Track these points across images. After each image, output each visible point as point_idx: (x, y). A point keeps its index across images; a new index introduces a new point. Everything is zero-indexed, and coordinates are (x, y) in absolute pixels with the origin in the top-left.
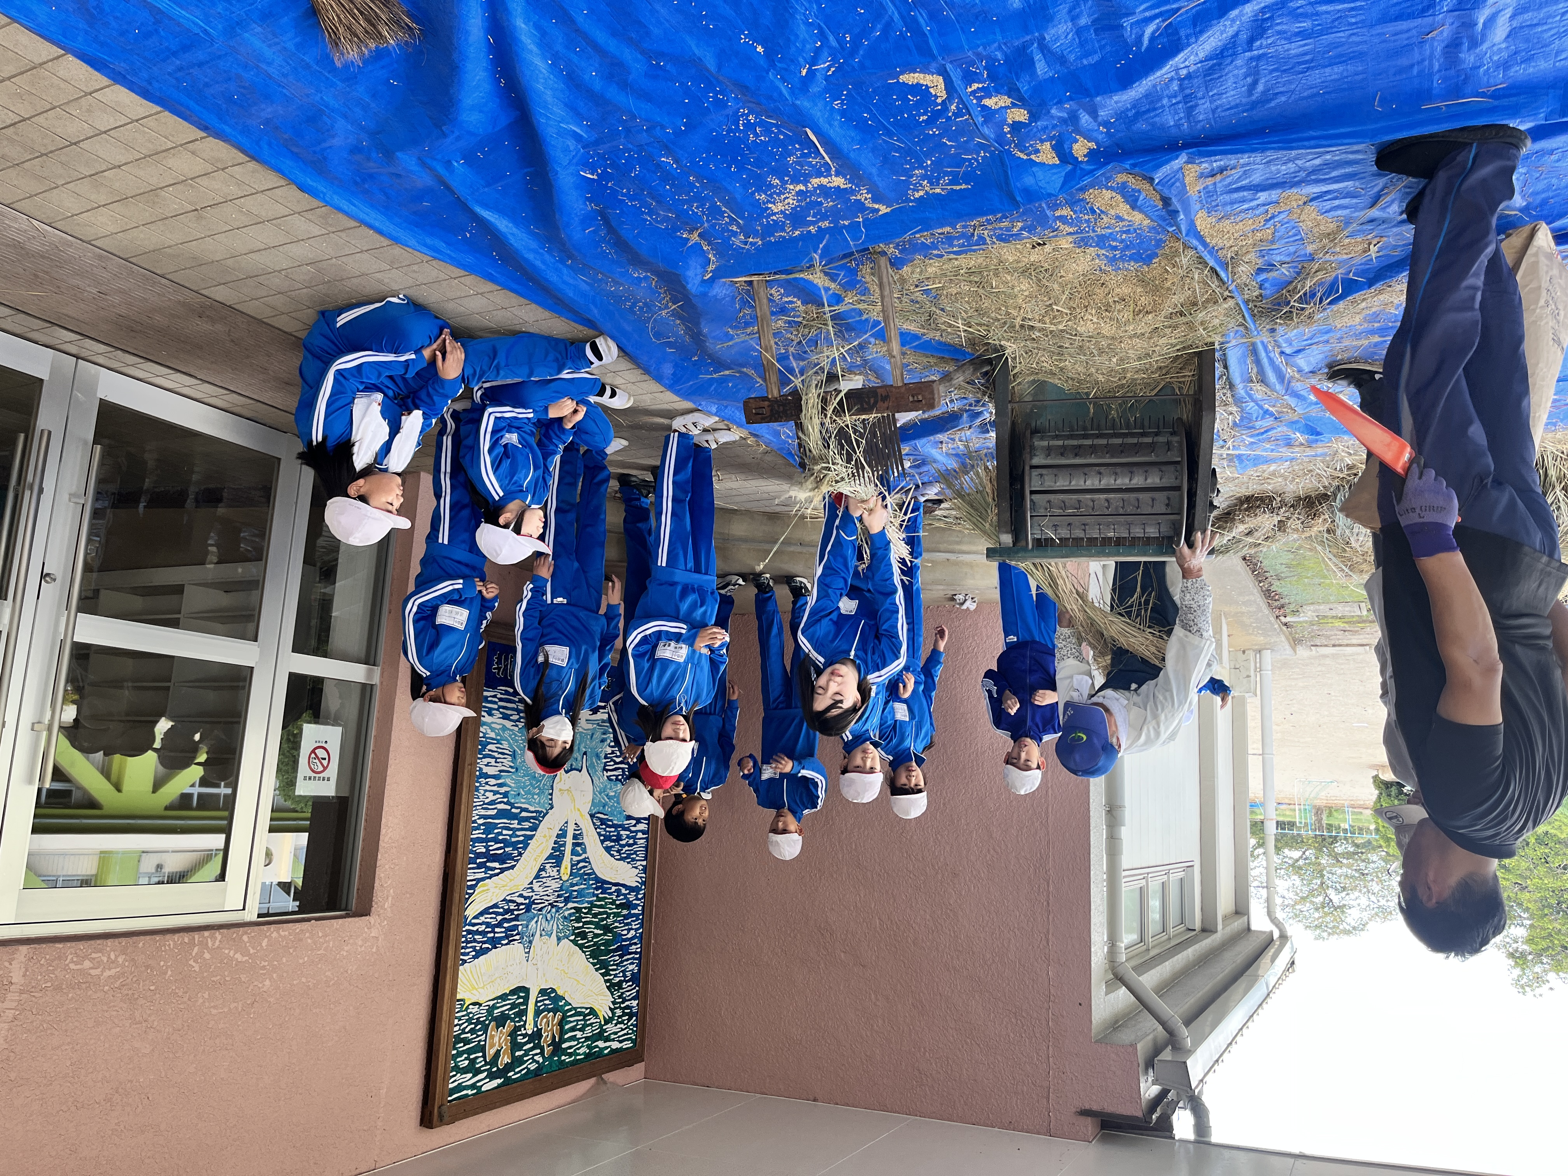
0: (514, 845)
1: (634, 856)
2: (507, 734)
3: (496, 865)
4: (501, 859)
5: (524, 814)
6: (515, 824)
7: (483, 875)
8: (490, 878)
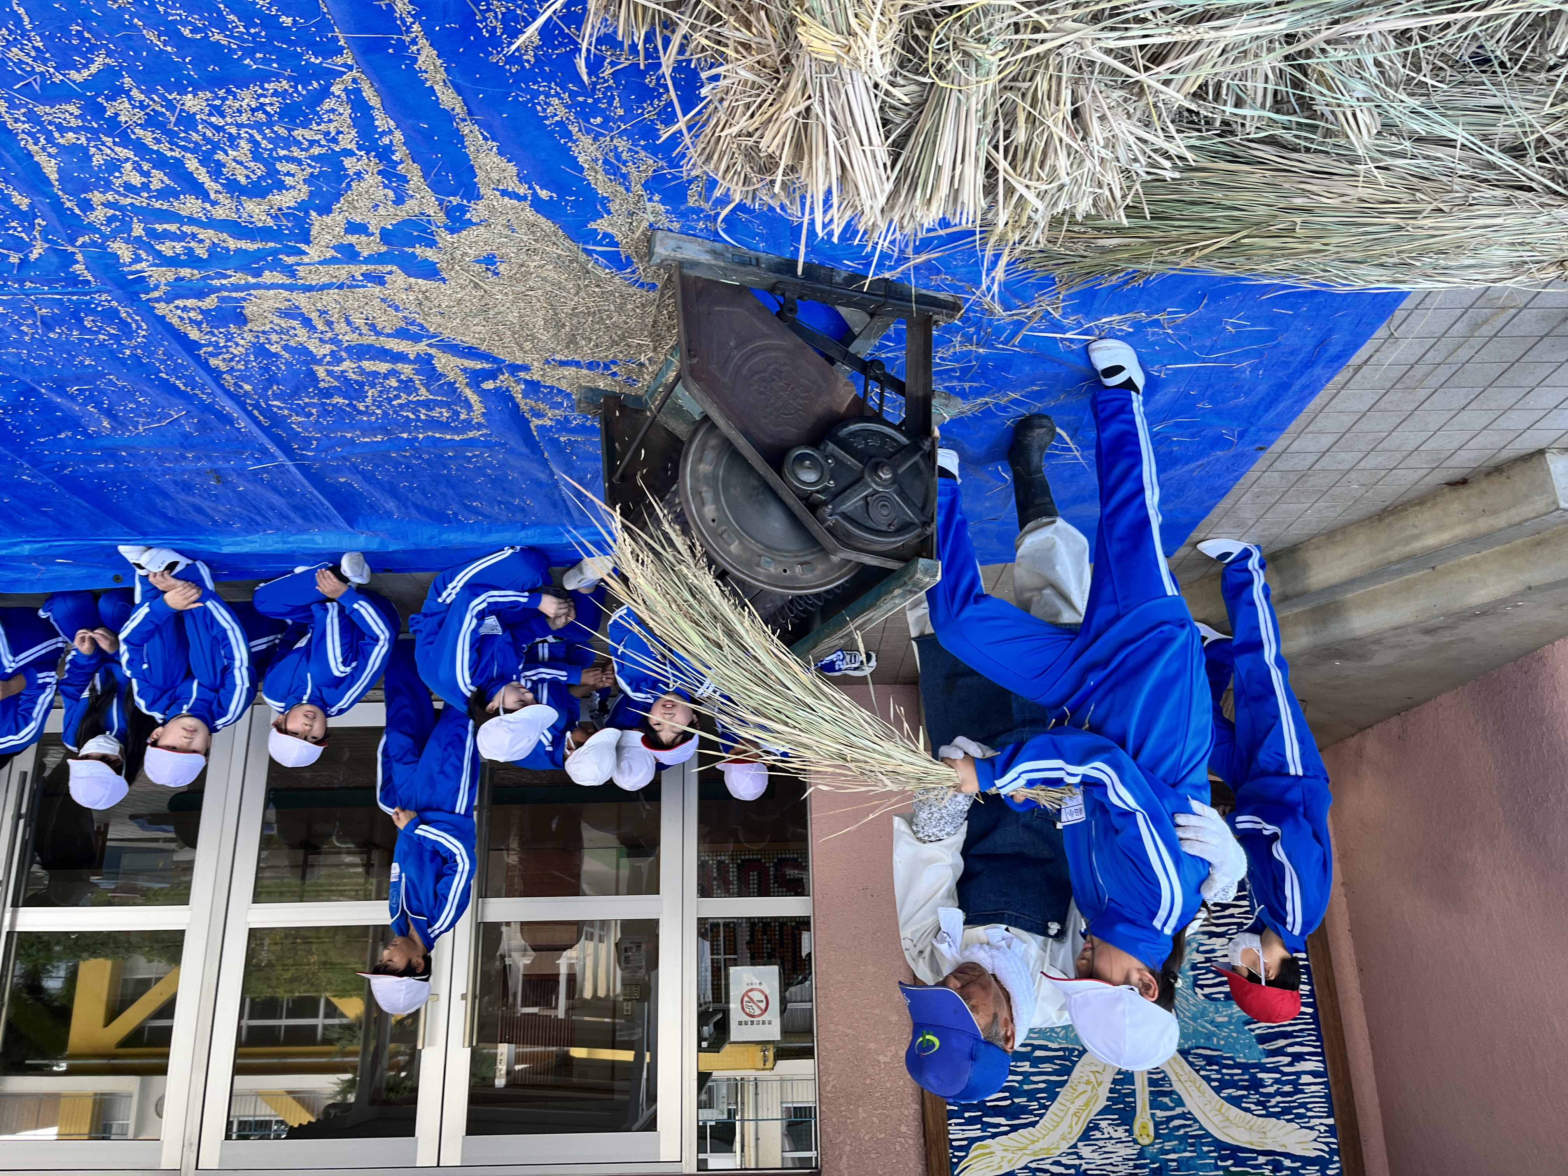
1: (1302, 1111)
8: (994, 1136)
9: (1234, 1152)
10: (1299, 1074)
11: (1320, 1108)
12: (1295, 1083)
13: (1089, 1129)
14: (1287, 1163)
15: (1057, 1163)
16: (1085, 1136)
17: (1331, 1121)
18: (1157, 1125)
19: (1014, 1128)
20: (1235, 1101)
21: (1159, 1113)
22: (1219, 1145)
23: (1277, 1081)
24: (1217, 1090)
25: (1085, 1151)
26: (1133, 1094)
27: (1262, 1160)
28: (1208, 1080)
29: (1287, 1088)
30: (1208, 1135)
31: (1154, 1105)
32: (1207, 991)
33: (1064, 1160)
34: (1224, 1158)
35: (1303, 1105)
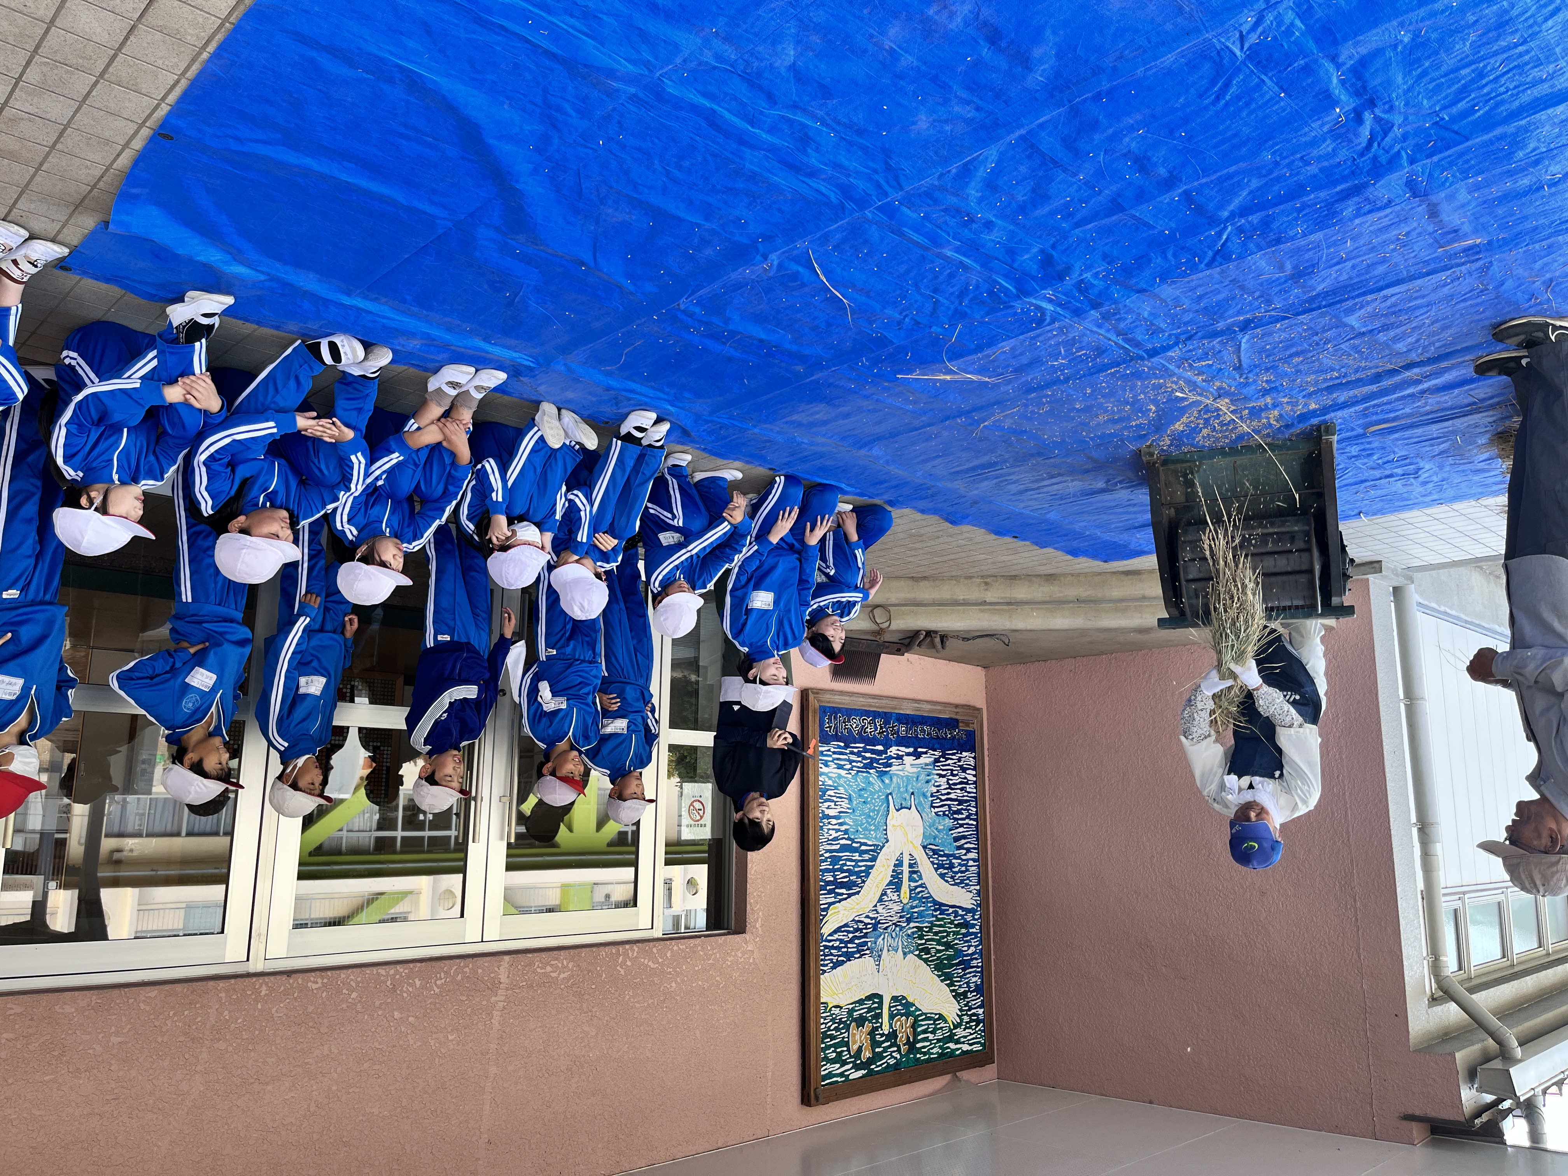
0: (858, 874)
2: (842, 781)
3: (843, 891)
4: (848, 885)
5: (863, 848)
6: (856, 856)
7: (833, 900)
8: (840, 901)
9: (940, 906)
10: (967, 860)
11: (975, 880)
12: (966, 865)
13: (882, 895)
14: (960, 912)
15: (867, 917)
16: (880, 900)
17: (978, 887)
18: (911, 891)
19: (850, 896)
20: (942, 876)
21: (913, 884)
22: (935, 902)
23: (960, 864)
24: (936, 870)
25: (880, 908)
26: (901, 873)
27: (951, 910)
28: (933, 863)
29: (963, 869)
30: (931, 897)
31: (911, 879)
32: (937, 810)
33: (871, 915)
34: (935, 910)
35: (968, 878)
